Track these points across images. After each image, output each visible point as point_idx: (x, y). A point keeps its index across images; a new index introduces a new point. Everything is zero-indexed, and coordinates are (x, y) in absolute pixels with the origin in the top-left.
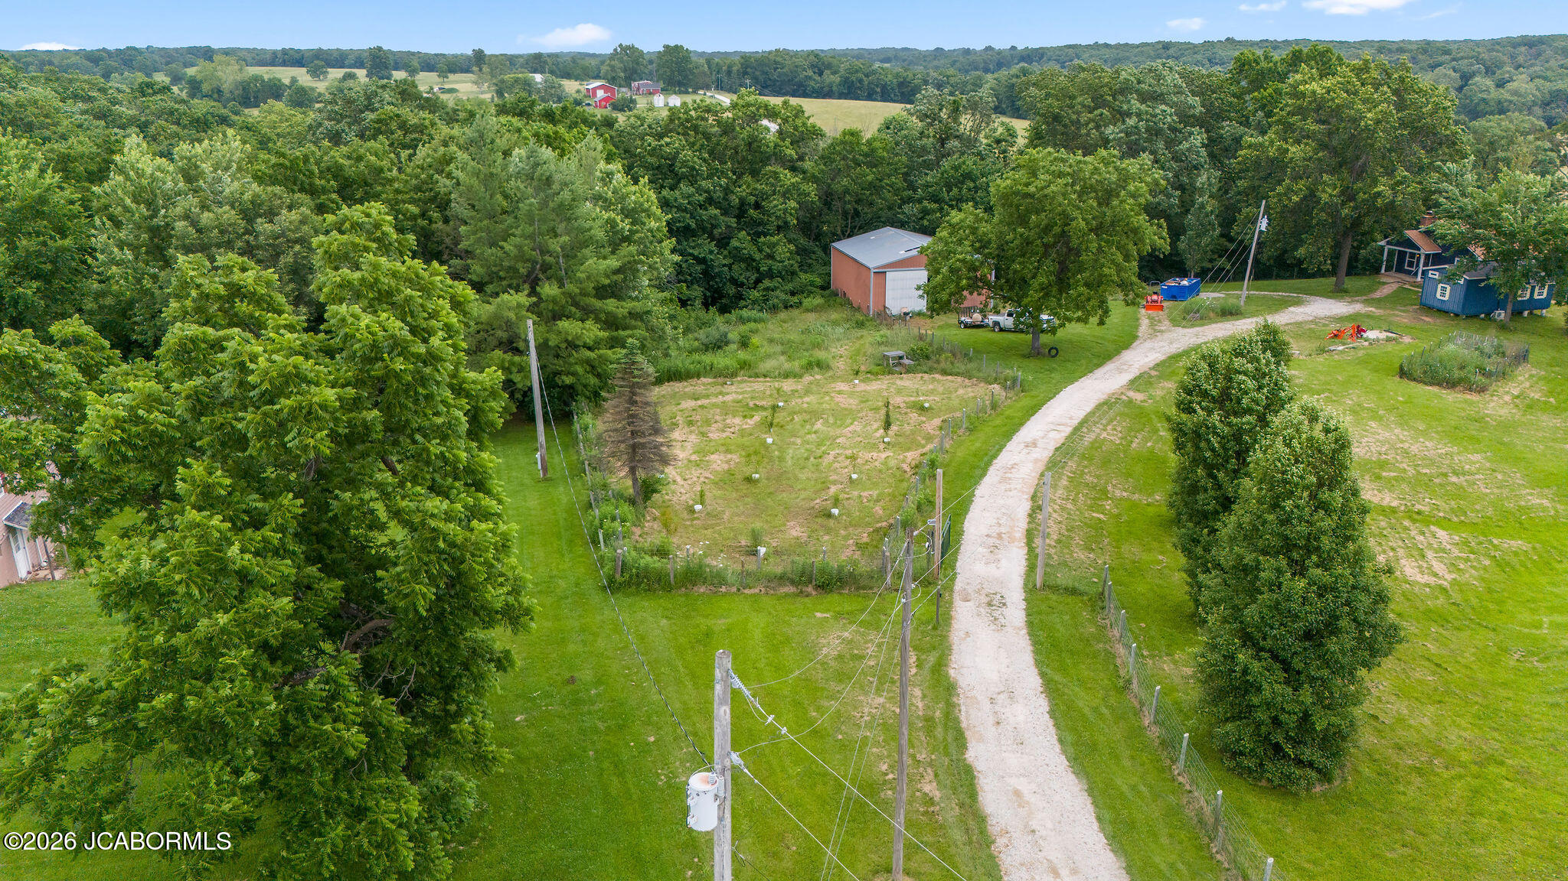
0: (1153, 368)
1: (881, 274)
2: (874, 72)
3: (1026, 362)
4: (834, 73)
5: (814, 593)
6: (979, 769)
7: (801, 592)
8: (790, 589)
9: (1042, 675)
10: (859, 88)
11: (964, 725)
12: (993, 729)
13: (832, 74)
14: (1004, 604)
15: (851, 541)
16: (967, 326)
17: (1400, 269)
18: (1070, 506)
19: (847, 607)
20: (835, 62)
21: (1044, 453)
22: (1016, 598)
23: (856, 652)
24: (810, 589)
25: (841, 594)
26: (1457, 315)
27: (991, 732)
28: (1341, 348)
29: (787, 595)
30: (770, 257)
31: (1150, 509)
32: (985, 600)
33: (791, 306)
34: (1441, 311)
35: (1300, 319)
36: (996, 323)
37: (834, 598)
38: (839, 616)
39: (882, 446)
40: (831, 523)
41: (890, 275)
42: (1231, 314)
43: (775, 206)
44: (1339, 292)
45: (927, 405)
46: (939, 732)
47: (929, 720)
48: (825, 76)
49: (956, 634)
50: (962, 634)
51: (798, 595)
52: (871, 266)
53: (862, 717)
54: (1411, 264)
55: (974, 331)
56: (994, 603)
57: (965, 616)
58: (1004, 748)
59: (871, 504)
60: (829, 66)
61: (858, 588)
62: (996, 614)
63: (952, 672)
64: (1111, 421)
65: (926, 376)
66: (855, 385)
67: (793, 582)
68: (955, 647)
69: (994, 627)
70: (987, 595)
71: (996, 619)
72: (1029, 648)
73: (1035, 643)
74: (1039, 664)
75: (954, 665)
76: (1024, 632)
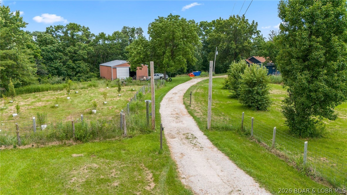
1: (115, 68)
5: (74, 143)
7: (65, 144)
8: (56, 143)
14: (195, 138)
16: (142, 80)
21: (181, 94)
22: (199, 134)
24: (71, 141)
25: (93, 142)
30: (79, 67)
32: (184, 137)
38: (91, 154)
39: (118, 97)
40: (92, 116)
41: (118, 69)
45: (133, 89)
49: (175, 156)
50: (179, 155)
51: (62, 146)
52: (111, 66)
56: (189, 138)
57: (176, 145)
59: (114, 109)
61: (105, 138)
62: (194, 142)
65: (132, 86)
67: (58, 138)
68: (178, 163)
69: (197, 149)
70: (184, 134)
71: (195, 145)
72: (226, 158)
73: (227, 154)
74: (240, 166)
75: (183, 176)
76: (216, 149)
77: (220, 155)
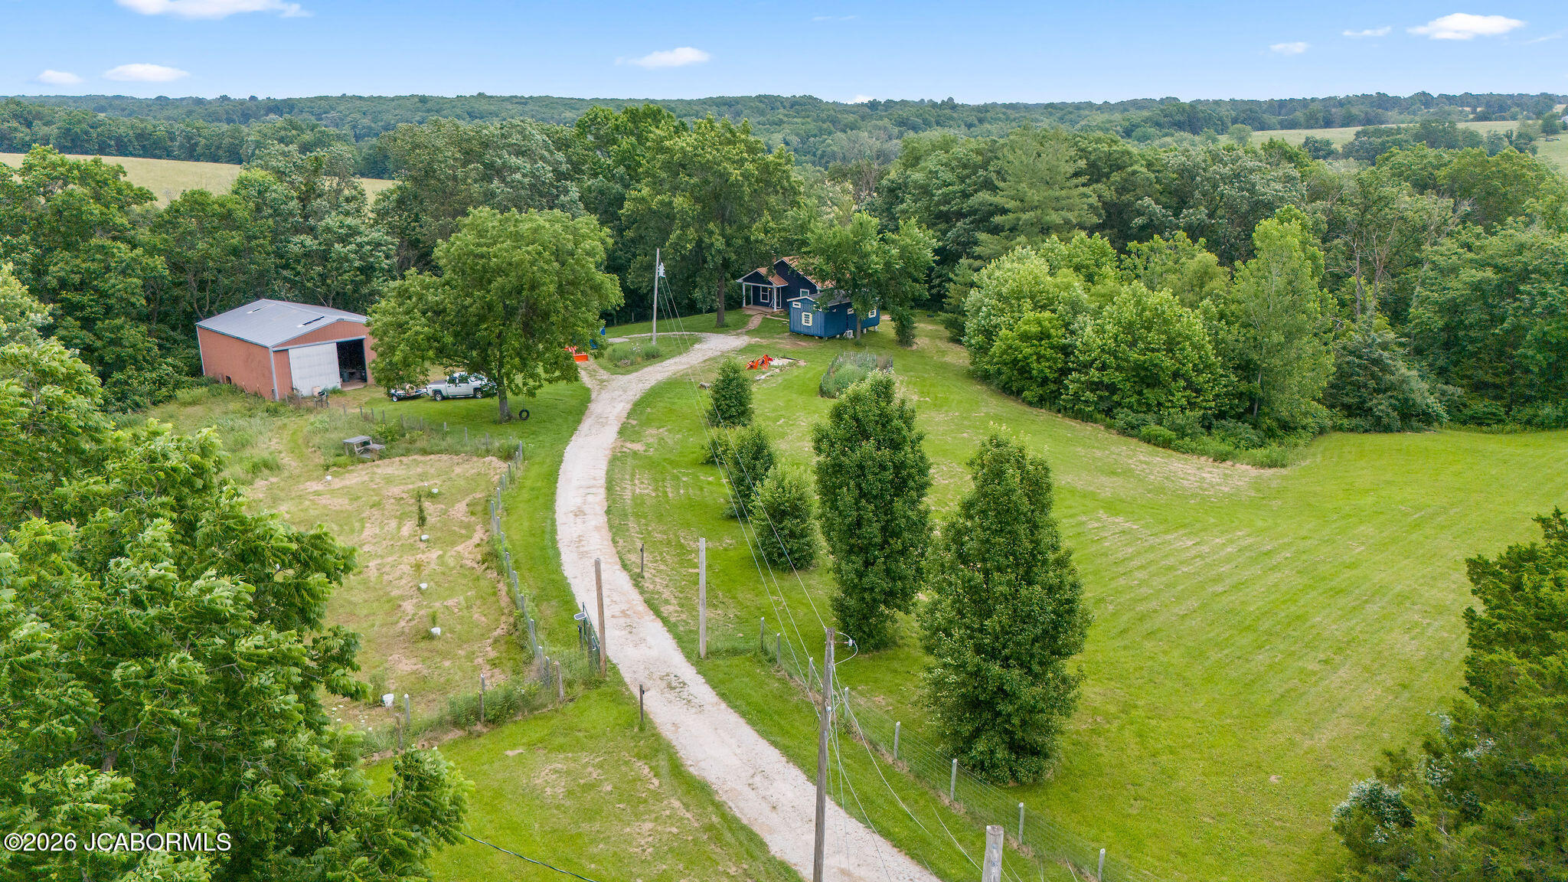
0: (628, 417)
1: (282, 352)
2: (101, 124)
3: (501, 428)
4: (47, 124)
5: (485, 730)
6: (793, 862)
7: (470, 733)
8: (457, 734)
9: (774, 744)
10: (88, 141)
11: (745, 821)
12: (774, 815)
13: (46, 124)
14: (684, 683)
15: (480, 660)
16: (400, 399)
17: (757, 303)
18: (662, 567)
19: (535, 736)
20: (46, 111)
21: (597, 518)
22: (687, 672)
23: (582, 782)
24: (479, 727)
25: (516, 722)
26: (821, 338)
27: (774, 819)
28: (763, 377)
29: (455, 743)
30: (116, 342)
31: (731, 554)
32: (664, 684)
33: (160, 401)
34: (808, 336)
35: (710, 354)
36: (437, 392)
37: (508, 729)
38: (533, 748)
39: (422, 546)
40: (437, 645)
41: (293, 353)
42: (654, 357)
43: (114, 286)
44: (721, 327)
45: (435, 491)
46: (728, 836)
47: (710, 828)
48: (35, 128)
49: (667, 732)
50: (669, 726)
51: (469, 739)
52: (268, 345)
53: (644, 851)
54: (765, 297)
55: (412, 402)
56: (674, 686)
57: (659, 708)
58: (799, 831)
59: (465, 613)
60: (38, 116)
61: (531, 711)
62: (685, 695)
63: (691, 769)
64: (633, 475)
65: (404, 459)
66: (329, 482)
67: (456, 723)
68: (674, 743)
69: (694, 710)
70: (661, 679)
71: (689, 701)
72: (742, 721)
73: (743, 714)
74: (763, 734)
75: (689, 763)
76: (723, 706)
77: (733, 718)
